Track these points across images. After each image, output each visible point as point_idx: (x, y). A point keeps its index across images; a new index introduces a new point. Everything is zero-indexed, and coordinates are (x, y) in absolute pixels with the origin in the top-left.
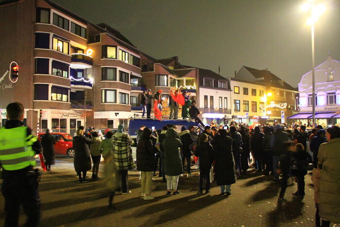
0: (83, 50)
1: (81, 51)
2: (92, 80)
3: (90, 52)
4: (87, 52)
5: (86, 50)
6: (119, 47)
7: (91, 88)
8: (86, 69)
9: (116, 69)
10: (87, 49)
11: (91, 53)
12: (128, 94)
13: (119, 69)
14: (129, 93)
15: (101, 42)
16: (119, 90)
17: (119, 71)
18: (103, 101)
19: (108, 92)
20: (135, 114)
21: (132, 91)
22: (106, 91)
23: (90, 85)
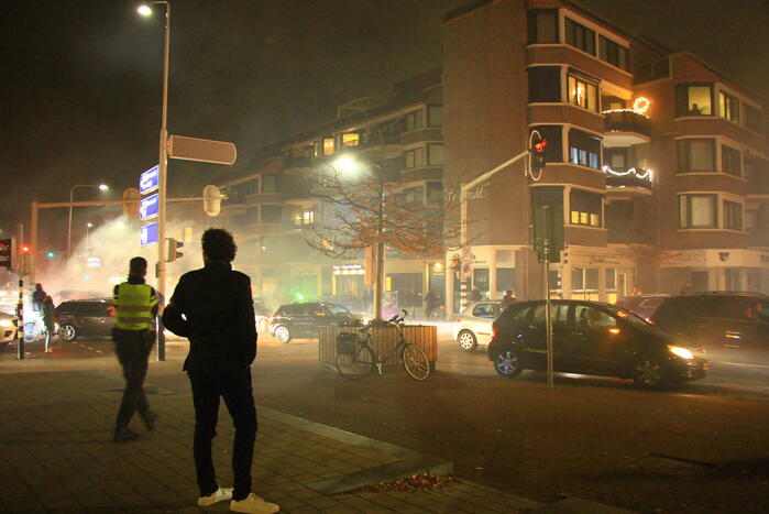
0: (623, 103)
1: (619, 105)
2: (650, 174)
3: (642, 106)
4: (635, 105)
5: (632, 101)
6: (718, 86)
7: (649, 192)
8: (634, 146)
9: (714, 141)
10: (634, 98)
11: (646, 107)
12: (740, 205)
13: (720, 140)
14: (743, 202)
15: (671, 78)
16: (722, 196)
17: (723, 147)
18: (684, 224)
19: (695, 201)
20: (762, 256)
21: (749, 196)
22: (689, 198)
23: (645, 183)
